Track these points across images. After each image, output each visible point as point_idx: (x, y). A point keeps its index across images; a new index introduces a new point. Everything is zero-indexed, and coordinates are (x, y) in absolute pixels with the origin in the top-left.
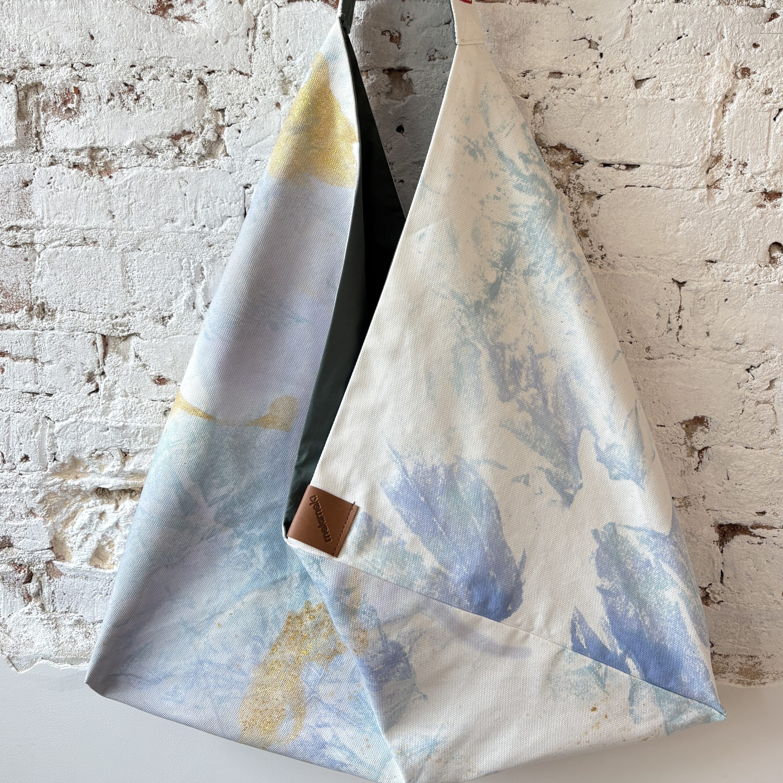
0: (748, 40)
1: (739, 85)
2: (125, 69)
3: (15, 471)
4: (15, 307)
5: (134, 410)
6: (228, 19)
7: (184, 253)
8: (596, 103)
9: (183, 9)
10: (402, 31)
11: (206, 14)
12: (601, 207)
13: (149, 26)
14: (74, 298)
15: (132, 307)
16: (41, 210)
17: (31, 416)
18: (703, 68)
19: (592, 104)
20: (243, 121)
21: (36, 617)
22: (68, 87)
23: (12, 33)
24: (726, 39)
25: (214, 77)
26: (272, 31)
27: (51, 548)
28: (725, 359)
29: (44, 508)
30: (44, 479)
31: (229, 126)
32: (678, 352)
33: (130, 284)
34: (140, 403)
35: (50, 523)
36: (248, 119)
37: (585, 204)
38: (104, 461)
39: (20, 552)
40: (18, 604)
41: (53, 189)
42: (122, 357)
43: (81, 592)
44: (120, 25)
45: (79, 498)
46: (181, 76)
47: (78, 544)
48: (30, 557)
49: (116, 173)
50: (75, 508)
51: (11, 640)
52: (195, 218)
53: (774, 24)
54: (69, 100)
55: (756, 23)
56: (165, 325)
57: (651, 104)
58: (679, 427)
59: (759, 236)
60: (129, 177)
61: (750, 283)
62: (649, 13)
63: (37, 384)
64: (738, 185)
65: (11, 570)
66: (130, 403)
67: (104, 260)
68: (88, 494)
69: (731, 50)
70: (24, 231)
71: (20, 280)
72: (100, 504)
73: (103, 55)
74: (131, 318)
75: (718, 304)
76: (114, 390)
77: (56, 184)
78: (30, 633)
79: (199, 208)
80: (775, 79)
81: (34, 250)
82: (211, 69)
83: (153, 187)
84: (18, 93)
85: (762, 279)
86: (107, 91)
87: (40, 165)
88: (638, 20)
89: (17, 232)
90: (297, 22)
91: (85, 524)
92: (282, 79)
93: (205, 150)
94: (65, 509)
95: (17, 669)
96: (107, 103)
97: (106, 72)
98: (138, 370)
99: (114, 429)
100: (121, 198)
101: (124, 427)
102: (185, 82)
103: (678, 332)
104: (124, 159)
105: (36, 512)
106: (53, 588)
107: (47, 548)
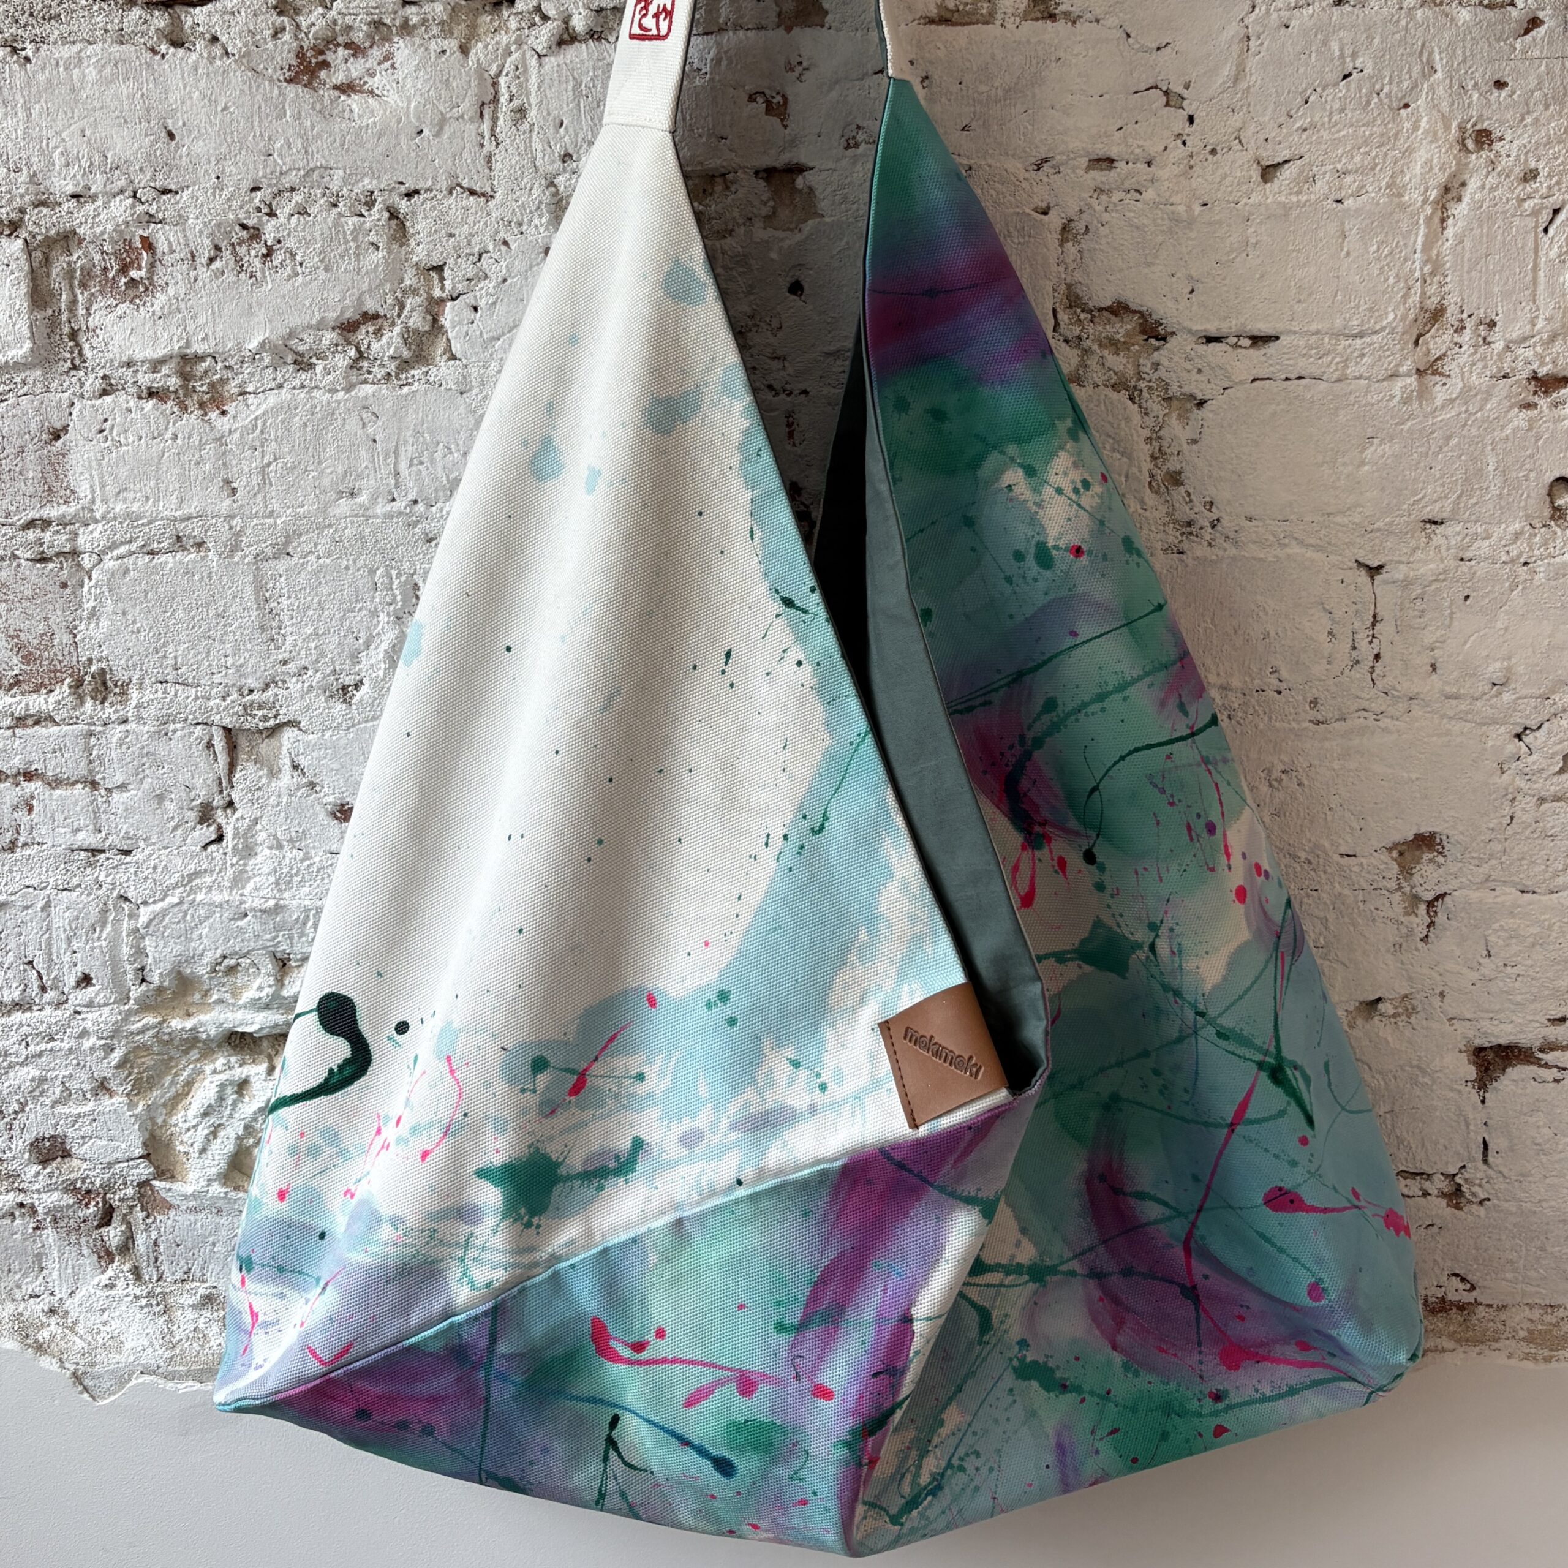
0: (1483, 74)
1: (1471, 165)
2: (240, 195)
3: (66, 1006)
4: (46, 681)
5: (297, 875)
6: (439, 85)
7: (379, 557)
8: (1184, 216)
9: (348, 69)
10: (790, 92)
11: (396, 76)
12: (1206, 425)
13: (284, 107)
14: (165, 656)
15: (280, 669)
16: (88, 486)
17: (92, 897)
18: (1396, 135)
19: (1175, 219)
20: (482, 288)
21: (125, 1292)
22: (128, 238)
23: (13, 137)
24: (1439, 75)
25: (419, 203)
26: (530, 105)
27: (146, 1156)
28: (1470, 716)
29: (127, 1077)
30: (125, 1020)
31: (453, 299)
32: (1374, 706)
33: (274, 624)
34: (308, 859)
35: (140, 1108)
36: (490, 284)
37: (1174, 421)
38: (240, 979)
39: (85, 1166)
40: (88, 1269)
41: (109, 443)
42: (265, 771)
43: (211, 1239)
44: (225, 109)
45: (194, 1054)
46: (353, 205)
47: (198, 1146)
48: (107, 1176)
49: (234, 404)
50: (189, 1075)
51: (78, 1341)
52: (397, 485)
53: (1534, 40)
54: (132, 262)
55: (1498, 40)
56: (348, 702)
57: (1295, 213)
58: (1385, 857)
59: (1527, 466)
60: (259, 412)
61: (1513, 561)
62: (1283, 29)
63: (100, 831)
64: (1480, 365)
65: (71, 1202)
66: (287, 860)
67: (220, 579)
68: (213, 1046)
69: (1450, 95)
70: (56, 528)
71: (55, 627)
72: (237, 1065)
73: (195, 170)
74: (280, 692)
75: (1450, 607)
76: (253, 836)
77: (115, 432)
78: (115, 1324)
79: (403, 466)
80: (1541, 151)
81: (79, 565)
82: (413, 188)
83: (308, 429)
84: (30, 255)
85: (1537, 552)
86: (207, 242)
87: (82, 396)
88: (1262, 44)
89: (43, 531)
90: (578, 84)
91: (210, 1106)
92: (556, 199)
93: (409, 349)
94: (170, 1078)
95: (92, 1396)
96: (208, 265)
97: (202, 205)
98: (299, 794)
99: (259, 914)
100: (247, 454)
101: (278, 909)
102: (362, 215)
103: (1373, 667)
104: (248, 376)
105: (112, 1085)
106: (154, 1235)
107: (137, 1155)
